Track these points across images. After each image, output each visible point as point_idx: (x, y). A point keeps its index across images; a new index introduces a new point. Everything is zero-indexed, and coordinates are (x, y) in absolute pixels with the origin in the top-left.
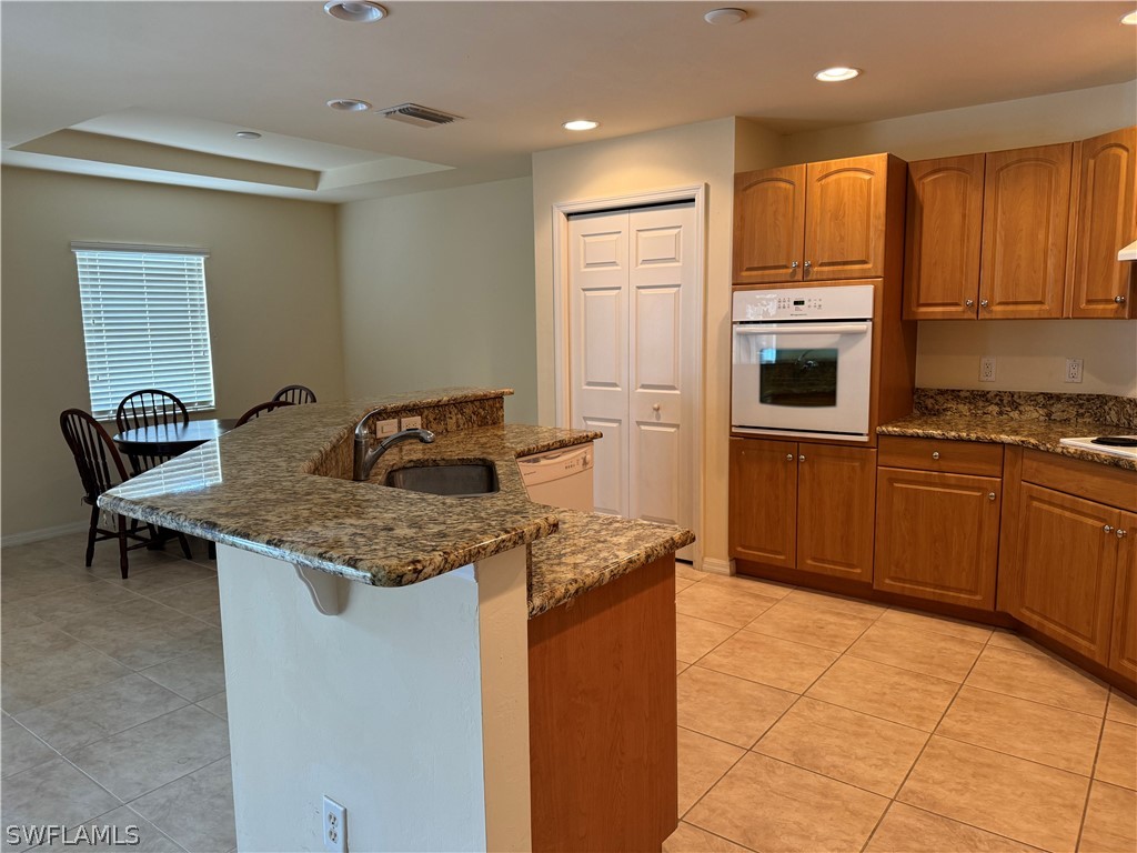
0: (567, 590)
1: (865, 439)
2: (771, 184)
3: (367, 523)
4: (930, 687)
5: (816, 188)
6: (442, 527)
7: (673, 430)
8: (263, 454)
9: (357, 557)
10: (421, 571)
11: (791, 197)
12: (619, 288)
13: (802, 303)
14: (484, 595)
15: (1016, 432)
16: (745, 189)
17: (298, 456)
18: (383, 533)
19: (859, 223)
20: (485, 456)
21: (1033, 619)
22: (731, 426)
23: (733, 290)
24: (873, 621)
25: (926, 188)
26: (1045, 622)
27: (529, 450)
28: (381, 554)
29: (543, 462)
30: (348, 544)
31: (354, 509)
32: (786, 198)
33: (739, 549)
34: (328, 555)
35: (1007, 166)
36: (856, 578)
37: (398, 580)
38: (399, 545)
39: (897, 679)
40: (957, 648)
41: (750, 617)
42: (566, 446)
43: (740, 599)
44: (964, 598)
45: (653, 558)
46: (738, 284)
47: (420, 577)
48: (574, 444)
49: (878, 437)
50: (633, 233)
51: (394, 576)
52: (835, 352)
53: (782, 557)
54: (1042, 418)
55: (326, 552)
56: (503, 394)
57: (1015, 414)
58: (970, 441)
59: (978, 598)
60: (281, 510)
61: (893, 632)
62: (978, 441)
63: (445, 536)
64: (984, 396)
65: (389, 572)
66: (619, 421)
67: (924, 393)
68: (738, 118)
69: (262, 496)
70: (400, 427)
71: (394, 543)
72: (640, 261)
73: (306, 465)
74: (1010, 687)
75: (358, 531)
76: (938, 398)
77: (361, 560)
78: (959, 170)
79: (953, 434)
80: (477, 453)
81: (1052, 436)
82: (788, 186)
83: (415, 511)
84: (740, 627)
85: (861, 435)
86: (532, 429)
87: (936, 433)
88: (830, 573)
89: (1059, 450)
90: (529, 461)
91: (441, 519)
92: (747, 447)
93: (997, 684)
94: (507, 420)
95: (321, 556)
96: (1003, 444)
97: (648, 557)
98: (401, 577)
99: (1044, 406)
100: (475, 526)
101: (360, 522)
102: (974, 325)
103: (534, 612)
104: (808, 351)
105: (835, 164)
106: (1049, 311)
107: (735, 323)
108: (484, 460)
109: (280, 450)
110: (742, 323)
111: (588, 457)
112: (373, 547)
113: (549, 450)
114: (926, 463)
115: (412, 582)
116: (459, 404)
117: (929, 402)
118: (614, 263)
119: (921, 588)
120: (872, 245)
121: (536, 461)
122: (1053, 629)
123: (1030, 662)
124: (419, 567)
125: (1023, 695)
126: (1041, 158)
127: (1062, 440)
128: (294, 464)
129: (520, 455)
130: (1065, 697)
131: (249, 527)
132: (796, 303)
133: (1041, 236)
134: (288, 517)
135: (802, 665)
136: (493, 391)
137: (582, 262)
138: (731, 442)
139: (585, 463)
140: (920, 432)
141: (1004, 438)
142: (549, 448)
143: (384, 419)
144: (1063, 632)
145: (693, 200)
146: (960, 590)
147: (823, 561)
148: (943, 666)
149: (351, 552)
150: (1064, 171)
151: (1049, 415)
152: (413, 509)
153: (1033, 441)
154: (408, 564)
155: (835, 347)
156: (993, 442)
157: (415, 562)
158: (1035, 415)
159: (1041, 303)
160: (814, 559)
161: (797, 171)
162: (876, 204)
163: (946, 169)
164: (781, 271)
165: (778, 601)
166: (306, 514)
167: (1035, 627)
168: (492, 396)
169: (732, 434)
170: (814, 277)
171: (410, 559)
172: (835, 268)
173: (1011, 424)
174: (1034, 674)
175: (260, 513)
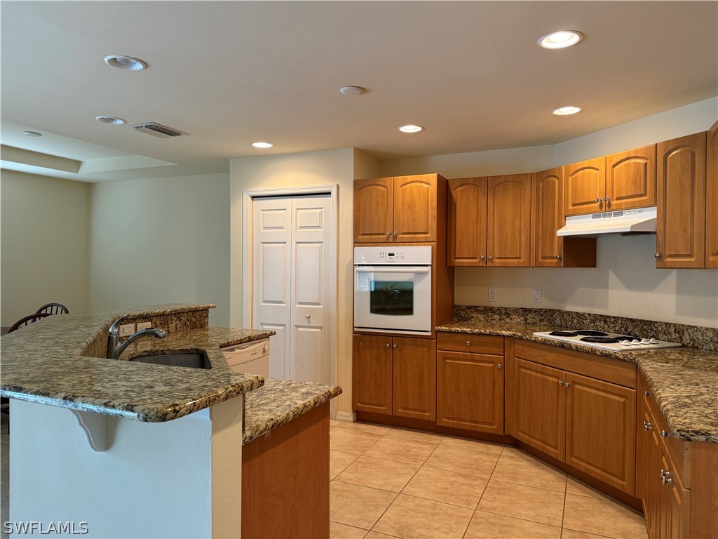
0: (267, 426)
1: (429, 334)
2: (375, 187)
3: (134, 384)
4: (472, 482)
5: (399, 191)
6: (188, 385)
7: (318, 330)
8: (45, 345)
9: (133, 404)
10: (178, 411)
11: (385, 196)
12: (285, 243)
13: (393, 255)
14: (215, 429)
15: (509, 330)
16: (360, 189)
17: (72, 346)
18: (147, 390)
19: (423, 212)
20: (198, 347)
21: (524, 438)
22: (354, 327)
23: (354, 246)
24: (438, 445)
25: (458, 194)
26: (531, 439)
27: (228, 343)
28: (149, 401)
29: (237, 351)
30: (124, 397)
31: (122, 376)
32: (383, 195)
33: (359, 404)
34: (111, 404)
35: (499, 184)
36: (427, 419)
37: (163, 418)
38: (161, 396)
39: (453, 479)
40: (485, 458)
41: (366, 447)
42: (253, 340)
43: (359, 436)
44: (487, 428)
45: (318, 404)
46: (357, 243)
47: (178, 415)
48: (257, 339)
49: (436, 333)
50: (294, 210)
51: (160, 414)
52: (411, 283)
53: (384, 408)
54: (522, 322)
55: (109, 402)
56: (208, 307)
57: (508, 320)
58: (486, 334)
59: (495, 427)
60: (70, 378)
61: (448, 450)
62: (490, 335)
63: (191, 390)
64: (491, 309)
65: (158, 412)
66: (284, 325)
67: (458, 308)
68: (355, 149)
69: (52, 370)
70: (136, 330)
71: (156, 395)
72: (298, 227)
73: (78, 351)
74: (515, 479)
75: (129, 389)
76: (467, 310)
77: (136, 405)
78: (474, 185)
79: (477, 330)
80: (192, 346)
81: (528, 331)
82: (384, 189)
83: (166, 376)
84: (360, 454)
85: (427, 331)
86: (227, 330)
87: (468, 330)
88: (412, 417)
89: (533, 339)
90: (227, 350)
91: (185, 380)
92: (363, 340)
93: (508, 477)
94: (210, 325)
95: (106, 405)
96: (503, 336)
97: (315, 403)
98: (166, 414)
99: (523, 315)
100: (210, 383)
101: (129, 383)
102: (484, 270)
103: (246, 440)
104: (396, 283)
105: (410, 178)
106: (523, 263)
107: (356, 265)
108: (197, 350)
109: (57, 342)
110: (359, 265)
111: (266, 347)
112: (143, 398)
113: (241, 343)
114: (463, 348)
115: (172, 419)
116: (177, 314)
117: (463, 313)
118: (282, 228)
119: (463, 423)
120: (430, 224)
121: (232, 350)
122: (535, 443)
123: (525, 463)
124: (177, 408)
125: (522, 483)
126: (516, 181)
127: (534, 333)
128: (70, 350)
129: (222, 346)
130: (544, 482)
131: (48, 388)
132: (390, 255)
133: (518, 222)
134: (75, 382)
135: (398, 475)
136: (202, 305)
137: (262, 226)
138: (354, 337)
139: (264, 351)
140: (459, 329)
141: (504, 332)
142: (241, 342)
143: (125, 324)
144: (541, 444)
145: (330, 193)
146: (484, 423)
147: (408, 409)
148: (478, 469)
149: (128, 401)
150: (528, 187)
151: (526, 320)
152: (164, 375)
153: (519, 334)
154: (170, 407)
155: (411, 281)
156: (498, 335)
157: (174, 405)
158: (519, 320)
159: (519, 258)
160: (402, 408)
161: (389, 180)
162: (432, 201)
163: (468, 184)
164: (381, 236)
165: (382, 436)
166: (88, 380)
167: (526, 442)
168: (201, 309)
169: (355, 332)
170: (399, 241)
171: (170, 404)
172: (411, 236)
173: (506, 325)
174: (526, 470)
175: (53, 380)
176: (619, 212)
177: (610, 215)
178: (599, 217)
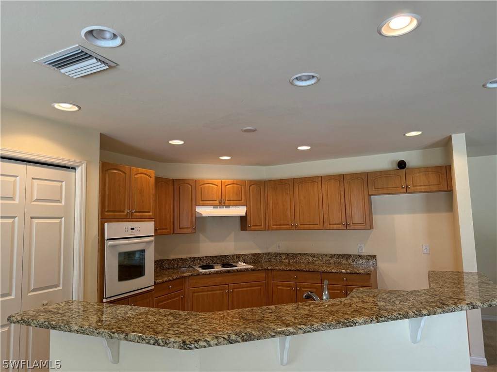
2: (117, 171)
5: (133, 178)
11: (124, 179)
13: (134, 229)
16: (106, 170)
19: (148, 196)
46: (103, 219)
49: (156, 285)
68: (100, 134)
72: (34, 199)
79: (174, 277)
82: (123, 174)
85: (152, 286)
87: (170, 278)
105: (140, 170)
107: (107, 240)
114: (167, 292)
120: (151, 205)
132: (131, 229)
140: (167, 279)
155: (143, 249)
161: (127, 169)
162: (152, 190)
164: (122, 213)
170: (134, 217)
172: (141, 214)
176: (228, 206)
177: (223, 208)
178: (217, 208)
